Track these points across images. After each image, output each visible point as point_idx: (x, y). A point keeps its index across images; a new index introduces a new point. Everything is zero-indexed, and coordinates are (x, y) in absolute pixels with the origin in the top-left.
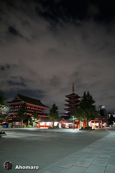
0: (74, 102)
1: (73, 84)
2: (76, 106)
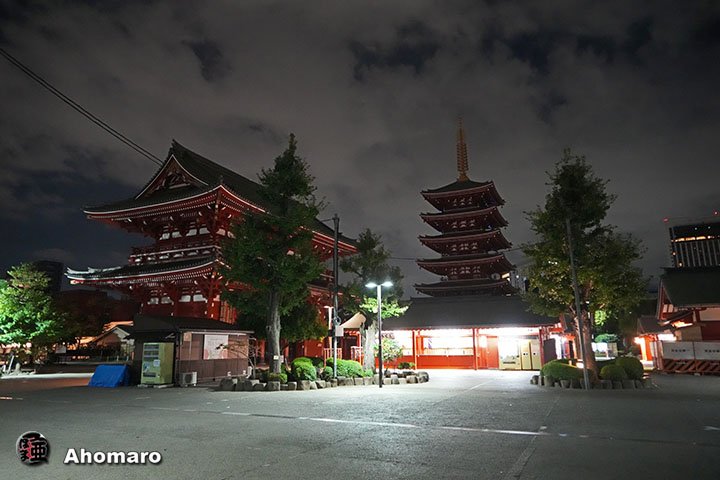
1: (461, 131)
2: (485, 246)
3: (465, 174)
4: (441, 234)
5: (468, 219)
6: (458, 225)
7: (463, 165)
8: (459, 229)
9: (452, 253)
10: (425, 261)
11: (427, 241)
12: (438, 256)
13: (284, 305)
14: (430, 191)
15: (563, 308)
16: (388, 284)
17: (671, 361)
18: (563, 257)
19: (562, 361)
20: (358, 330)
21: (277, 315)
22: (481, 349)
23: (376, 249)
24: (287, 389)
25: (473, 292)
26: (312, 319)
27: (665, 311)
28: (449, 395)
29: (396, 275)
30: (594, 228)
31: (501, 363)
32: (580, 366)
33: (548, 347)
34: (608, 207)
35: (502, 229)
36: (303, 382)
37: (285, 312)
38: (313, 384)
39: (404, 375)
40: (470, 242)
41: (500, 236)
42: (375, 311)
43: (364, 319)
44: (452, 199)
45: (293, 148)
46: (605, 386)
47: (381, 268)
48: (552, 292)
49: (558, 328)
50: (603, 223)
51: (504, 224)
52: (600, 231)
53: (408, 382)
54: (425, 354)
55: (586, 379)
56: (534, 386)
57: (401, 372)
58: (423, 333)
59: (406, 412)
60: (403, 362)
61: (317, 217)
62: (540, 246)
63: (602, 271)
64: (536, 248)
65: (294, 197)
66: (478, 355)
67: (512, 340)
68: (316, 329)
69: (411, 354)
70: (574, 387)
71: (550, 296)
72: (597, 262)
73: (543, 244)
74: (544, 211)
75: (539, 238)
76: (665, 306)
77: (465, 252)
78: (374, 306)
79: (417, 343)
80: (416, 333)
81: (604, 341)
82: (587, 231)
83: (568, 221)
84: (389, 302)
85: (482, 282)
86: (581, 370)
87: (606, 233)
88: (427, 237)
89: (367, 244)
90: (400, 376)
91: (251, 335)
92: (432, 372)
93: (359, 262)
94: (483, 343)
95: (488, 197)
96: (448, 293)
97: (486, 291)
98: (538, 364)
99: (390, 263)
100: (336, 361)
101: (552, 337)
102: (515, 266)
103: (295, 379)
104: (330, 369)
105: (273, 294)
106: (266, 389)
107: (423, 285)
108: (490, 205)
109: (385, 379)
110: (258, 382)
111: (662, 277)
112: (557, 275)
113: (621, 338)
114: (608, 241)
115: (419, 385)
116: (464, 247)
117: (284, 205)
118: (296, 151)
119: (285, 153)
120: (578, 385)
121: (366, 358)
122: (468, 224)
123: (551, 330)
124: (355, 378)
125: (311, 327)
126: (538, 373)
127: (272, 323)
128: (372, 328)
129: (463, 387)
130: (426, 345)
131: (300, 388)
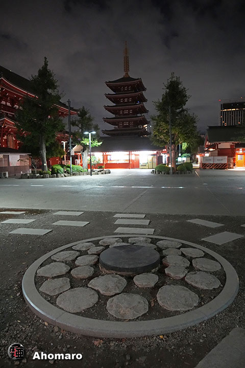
0: (128, 102)
1: (126, 49)
2: (136, 112)
3: (127, 74)
4: (115, 104)
5: (128, 98)
6: (124, 100)
7: (127, 69)
8: (124, 102)
9: (120, 115)
10: (107, 118)
11: (108, 108)
12: (114, 116)
13: (47, 141)
14: (110, 82)
15: (166, 143)
16: (94, 133)
17: (205, 164)
18: (167, 122)
19: (165, 164)
20: (79, 152)
21: (44, 147)
22: (132, 160)
23: (87, 116)
24: (52, 177)
25: (130, 134)
26: (57, 147)
27: (207, 144)
28: (119, 178)
29: (96, 128)
30: (181, 109)
31: (140, 166)
32: (170, 166)
33: (160, 159)
34: (187, 101)
35: (144, 103)
36: (59, 174)
37: (47, 145)
38: (63, 175)
39: (101, 171)
40: (129, 110)
41: (143, 107)
42: (88, 144)
43: (82, 148)
44: (121, 87)
45: (46, 65)
46: (178, 173)
47: (90, 125)
48: (162, 137)
49: (165, 152)
50: (184, 107)
51: (145, 100)
52: (183, 111)
53: (102, 174)
54: (108, 162)
55: (171, 171)
56: (152, 174)
57: (99, 170)
58: (107, 153)
59: (103, 183)
60: (100, 166)
61: (60, 101)
62: (159, 116)
63: (181, 129)
64: (156, 118)
65: (48, 90)
66: (131, 163)
67: (145, 156)
68: (59, 152)
69: (102, 162)
70: (167, 174)
71: (161, 138)
72: (179, 125)
73: (160, 116)
74: (161, 101)
75: (158, 113)
76: (208, 142)
77: (126, 114)
78: (87, 142)
79: (105, 158)
80: (104, 154)
81: (185, 157)
82: (178, 111)
83: (170, 107)
84: (94, 140)
85: (134, 130)
86: (170, 168)
87: (185, 112)
88: (108, 106)
89: (83, 114)
90: (98, 171)
91: (30, 155)
92: (111, 170)
93: (79, 122)
94: (133, 158)
95: (139, 86)
96: (118, 135)
97: (136, 134)
98: (155, 166)
99: (94, 123)
100: (72, 166)
101: (162, 155)
102: (149, 122)
103: (55, 173)
104: (69, 169)
105: (42, 136)
106: (43, 178)
107: (106, 131)
108: (140, 90)
109: (93, 173)
110: (38, 175)
111: (207, 130)
112: (164, 130)
113: (192, 155)
114: (186, 115)
115: (107, 175)
116: (126, 112)
117: (44, 94)
118: (48, 67)
119: (43, 67)
120: (168, 173)
121: (84, 164)
122: (128, 100)
123: (162, 152)
124: (80, 172)
125: (57, 151)
126: (154, 169)
127: (42, 150)
128: (86, 151)
129: (124, 175)
130: (108, 159)
131: (57, 177)
